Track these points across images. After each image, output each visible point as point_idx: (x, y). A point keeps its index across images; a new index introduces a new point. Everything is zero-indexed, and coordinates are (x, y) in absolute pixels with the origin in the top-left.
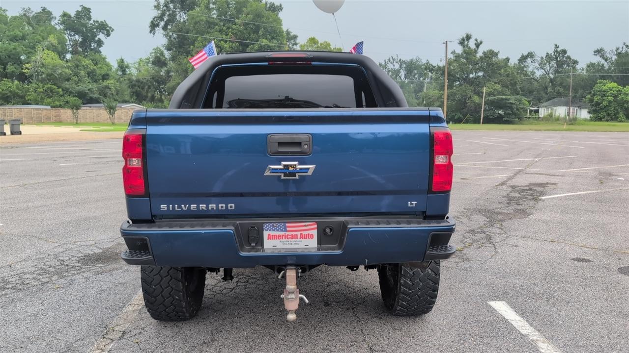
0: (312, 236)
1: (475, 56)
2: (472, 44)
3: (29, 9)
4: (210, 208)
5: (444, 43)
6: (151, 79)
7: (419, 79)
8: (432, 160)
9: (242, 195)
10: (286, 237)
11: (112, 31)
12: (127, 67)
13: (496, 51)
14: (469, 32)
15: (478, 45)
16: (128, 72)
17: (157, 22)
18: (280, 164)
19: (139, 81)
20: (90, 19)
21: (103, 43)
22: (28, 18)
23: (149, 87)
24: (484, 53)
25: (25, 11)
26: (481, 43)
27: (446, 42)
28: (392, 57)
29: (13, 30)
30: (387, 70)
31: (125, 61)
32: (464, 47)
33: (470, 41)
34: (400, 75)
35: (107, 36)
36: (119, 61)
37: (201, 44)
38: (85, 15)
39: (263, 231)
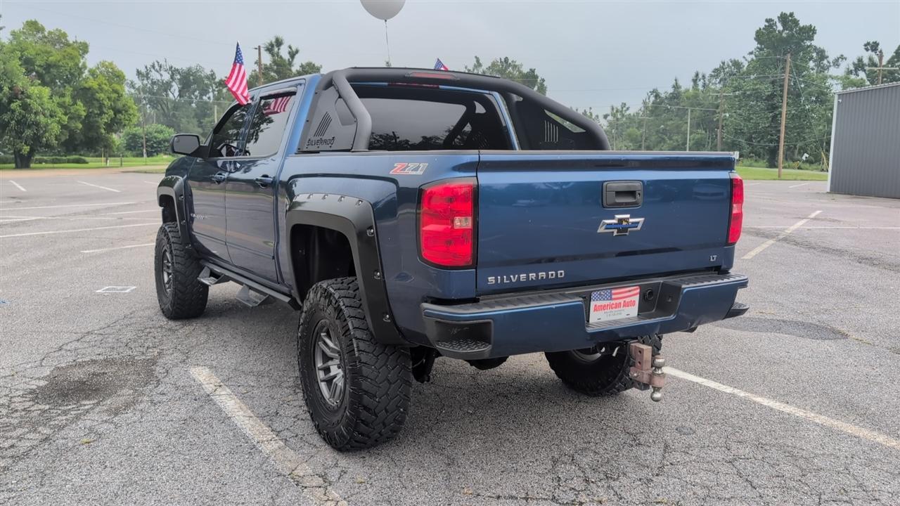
0: (633, 303)
1: (290, 70)
2: (284, 53)
4: (540, 278)
5: (256, 49)
7: (201, 98)
9: (575, 258)
10: (611, 306)
13: (317, 65)
14: (280, 36)
15: (293, 54)
18: (613, 218)
24: (302, 66)
26: (297, 52)
27: (259, 47)
28: (158, 63)
30: (150, 82)
32: (273, 55)
33: (282, 47)
34: (172, 90)
39: (590, 301)
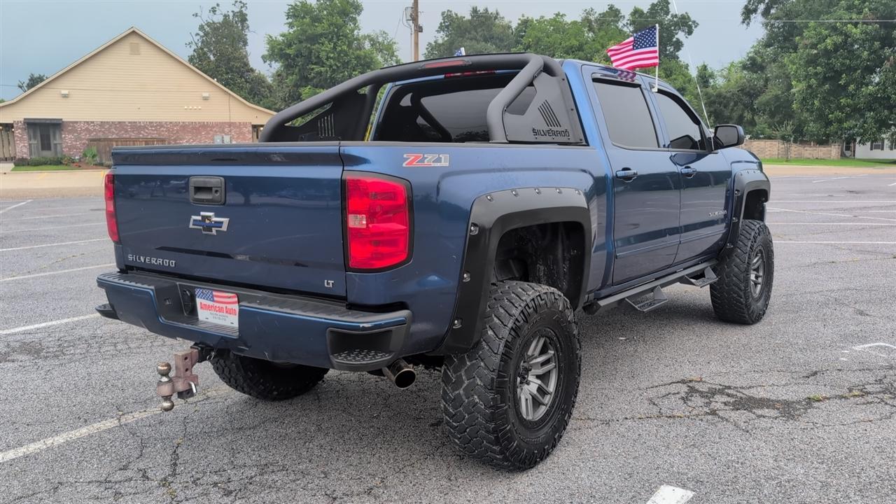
0: (234, 312)
3: (592, 10)
6: (738, 91)
8: (344, 222)
10: (215, 309)
11: (696, 27)
12: (712, 76)
16: (712, 84)
17: (754, 7)
19: (720, 96)
20: (667, 13)
21: (682, 45)
22: (589, 21)
23: (736, 104)
25: (587, 14)
29: (569, 39)
31: (708, 67)
35: (689, 35)
36: (700, 68)
37: (815, 32)
38: (661, 9)
39: (195, 297)
